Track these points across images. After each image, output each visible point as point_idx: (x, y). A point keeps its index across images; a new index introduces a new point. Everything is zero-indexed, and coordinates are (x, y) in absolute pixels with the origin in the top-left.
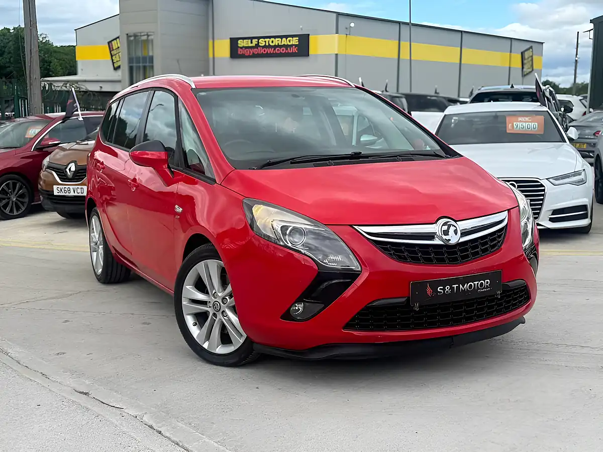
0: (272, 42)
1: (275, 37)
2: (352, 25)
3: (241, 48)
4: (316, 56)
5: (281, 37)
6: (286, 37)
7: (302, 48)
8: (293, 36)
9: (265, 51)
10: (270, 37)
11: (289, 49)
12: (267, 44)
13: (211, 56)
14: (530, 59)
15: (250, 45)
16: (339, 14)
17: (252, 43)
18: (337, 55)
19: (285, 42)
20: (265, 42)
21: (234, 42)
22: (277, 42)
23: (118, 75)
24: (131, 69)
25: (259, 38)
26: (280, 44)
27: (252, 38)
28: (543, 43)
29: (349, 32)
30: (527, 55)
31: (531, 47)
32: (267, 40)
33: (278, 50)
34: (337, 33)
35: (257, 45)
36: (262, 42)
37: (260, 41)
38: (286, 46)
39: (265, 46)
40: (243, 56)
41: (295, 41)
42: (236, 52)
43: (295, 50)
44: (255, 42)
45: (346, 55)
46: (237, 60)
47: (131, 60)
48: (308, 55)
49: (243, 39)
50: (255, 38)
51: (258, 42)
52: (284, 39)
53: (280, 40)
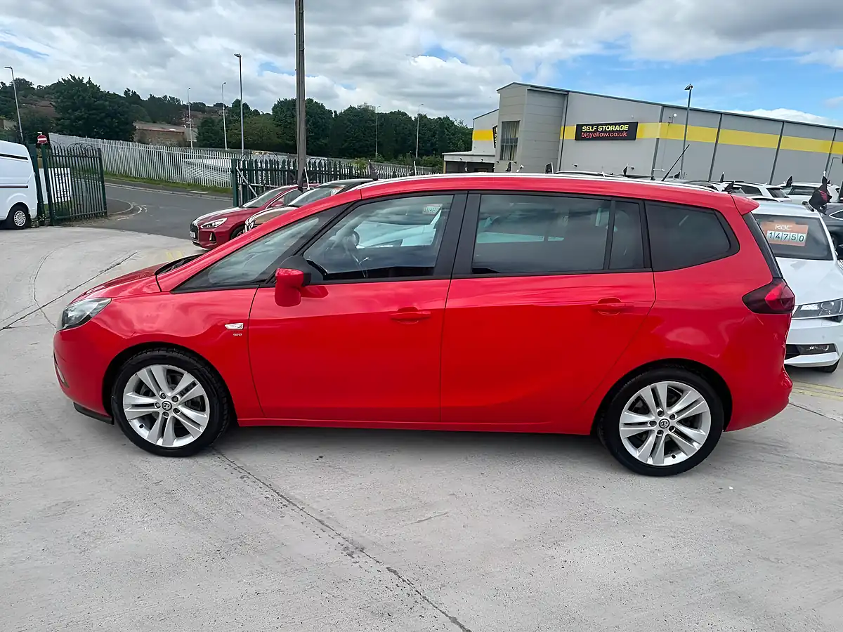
1: (611, 124)
2: (675, 115)
3: (584, 132)
4: (642, 139)
5: (615, 124)
6: (619, 124)
7: (630, 133)
8: (624, 124)
10: (606, 124)
13: (561, 138)
16: (664, 106)
17: (592, 129)
18: (658, 139)
19: (618, 128)
21: (579, 127)
22: (611, 128)
23: (492, 151)
24: (502, 146)
25: (598, 125)
27: (592, 125)
29: (671, 121)
32: (604, 127)
34: (661, 122)
35: (596, 131)
36: (600, 128)
38: (619, 132)
39: (602, 132)
40: (585, 139)
41: (625, 128)
42: (580, 136)
44: (595, 128)
45: (666, 139)
46: (580, 142)
47: (503, 141)
48: (635, 139)
49: (587, 125)
50: (595, 125)
51: (597, 128)
52: (617, 126)
53: (614, 126)
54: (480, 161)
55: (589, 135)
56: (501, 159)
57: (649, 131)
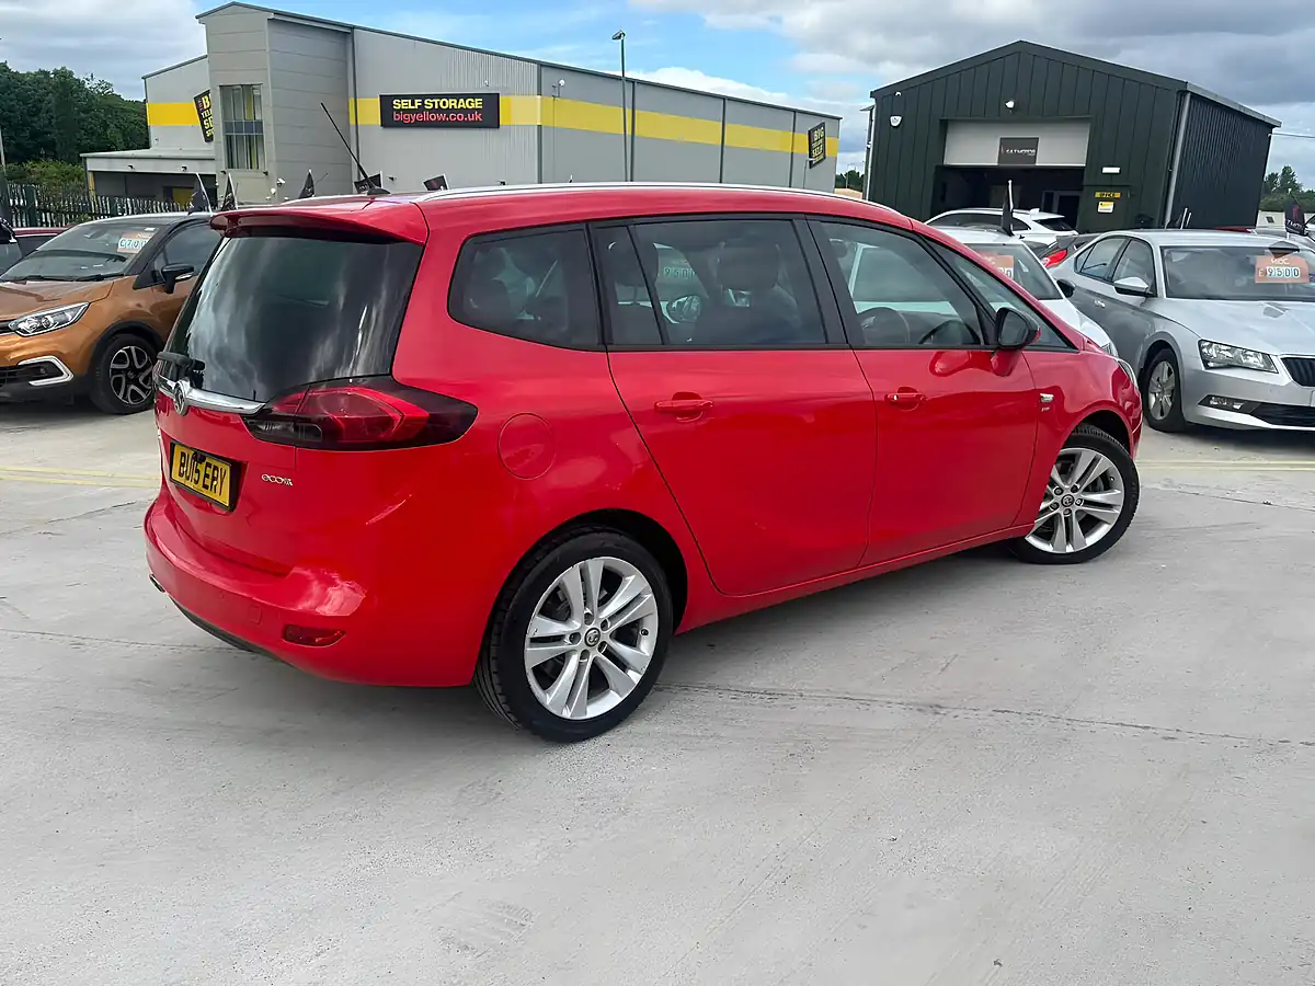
0: (444, 104)
1: (448, 97)
2: (562, 82)
3: (398, 111)
4: (510, 127)
5: (457, 97)
6: (466, 97)
7: (487, 114)
8: (474, 96)
10: (440, 96)
13: (352, 122)
14: (821, 141)
15: (410, 107)
16: (541, 65)
17: (413, 104)
18: (540, 126)
19: (463, 104)
21: (386, 102)
22: (450, 103)
23: (207, 149)
24: (229, 140)
25: (423, 97)
27: (413, 98)
28: (839, 119)
29: (557, 92)
30: (816, 136)
31: (823, 125)
32: (436, 101)
34: (540, 94)
35: (422, 108)
36: (429, 104)
38: (465, 111)
40: (401, 125)
41: (477, 104)
42: (390, 117)
44: (417, 103)
45: (553, 127)
46: (393, 131)
47: (227, 127)
48: (498, 127)
49: (400, 97)
50: (418, 97)
51: (423, 102)
52: (461, 100)
53: (455, 101)
54: (181, 171)
55: (407, 118)
56: (231, 165)
57: (520, 110)
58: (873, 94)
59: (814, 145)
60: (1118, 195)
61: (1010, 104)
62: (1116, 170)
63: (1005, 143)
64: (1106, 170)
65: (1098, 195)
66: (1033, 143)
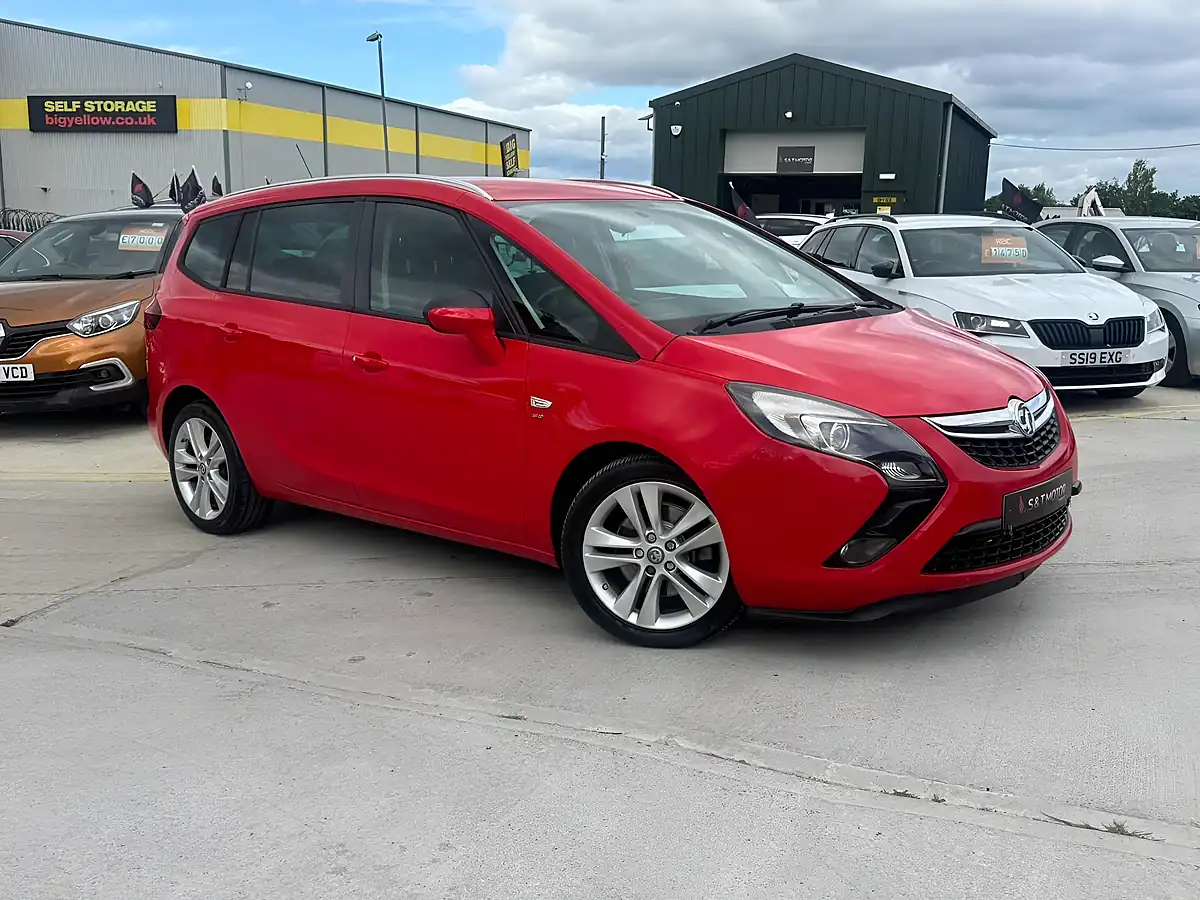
0: (109, 106)
1: (114, 99)
2: (249, 85)
3: (52, 114)
4: (190, 132)
5: (126, 99)
6: (135, 99)
7: (163, 118)
8: (146, 98)
9: (95, 121)
10: (104, 98)
11: (140, 119)
12: (99, 109)
14: (513, 153)
15: (66, 110)
16: (225, 66)
17: (70, 106)
18: (226, 132)
19: (131, 107)
20: (96, 105)
21: (36, 104)
22: (117, 106)
25: (83, 99)
26: (123, 110)
27: (70, 99)
28: (529, 131)
29: (243, 96)
30: (509, 147)
31: (514, 136)
32: (99, 103)
33: (120, 121)
34: (224, 97)
35: (81, 111)
36: (89, 106)
37: (86, 104)
38: (135, 115)
39: (94, 113)
40: (55, 129)
41: (150, 106)
42: (41, 118)
43: (151, 121)
44: (76, 105)
45: (241, 133)
46: (45, 136)
48: (176, 131)
49: (54, 99)
50: (76, 98)
51: (83, 106)
52: (131, 103)
53: (122, 103)
55: (62, 122)
57: (202, 114)
58: (652, 104)
59: (507, 157)
60: (894, 200)
61: (789, 115)
62: (892, 176)
63: (783, 152)
64: (882, 176)
65: (875, 200)
66: (810, 152)
